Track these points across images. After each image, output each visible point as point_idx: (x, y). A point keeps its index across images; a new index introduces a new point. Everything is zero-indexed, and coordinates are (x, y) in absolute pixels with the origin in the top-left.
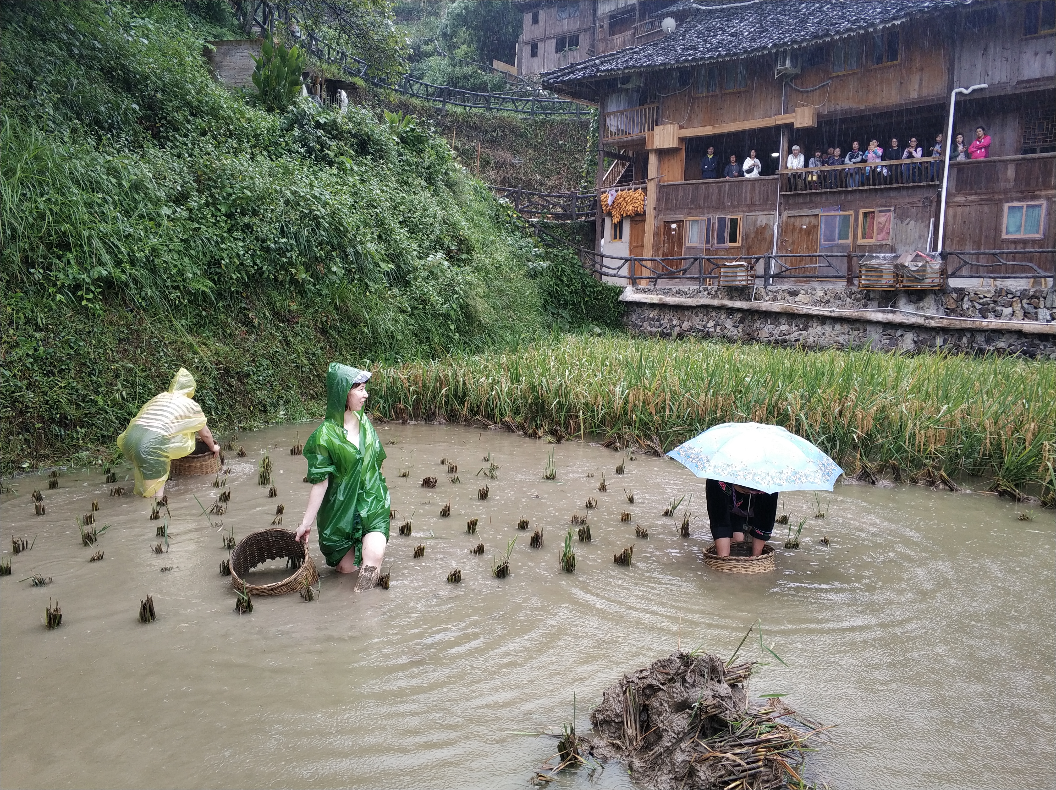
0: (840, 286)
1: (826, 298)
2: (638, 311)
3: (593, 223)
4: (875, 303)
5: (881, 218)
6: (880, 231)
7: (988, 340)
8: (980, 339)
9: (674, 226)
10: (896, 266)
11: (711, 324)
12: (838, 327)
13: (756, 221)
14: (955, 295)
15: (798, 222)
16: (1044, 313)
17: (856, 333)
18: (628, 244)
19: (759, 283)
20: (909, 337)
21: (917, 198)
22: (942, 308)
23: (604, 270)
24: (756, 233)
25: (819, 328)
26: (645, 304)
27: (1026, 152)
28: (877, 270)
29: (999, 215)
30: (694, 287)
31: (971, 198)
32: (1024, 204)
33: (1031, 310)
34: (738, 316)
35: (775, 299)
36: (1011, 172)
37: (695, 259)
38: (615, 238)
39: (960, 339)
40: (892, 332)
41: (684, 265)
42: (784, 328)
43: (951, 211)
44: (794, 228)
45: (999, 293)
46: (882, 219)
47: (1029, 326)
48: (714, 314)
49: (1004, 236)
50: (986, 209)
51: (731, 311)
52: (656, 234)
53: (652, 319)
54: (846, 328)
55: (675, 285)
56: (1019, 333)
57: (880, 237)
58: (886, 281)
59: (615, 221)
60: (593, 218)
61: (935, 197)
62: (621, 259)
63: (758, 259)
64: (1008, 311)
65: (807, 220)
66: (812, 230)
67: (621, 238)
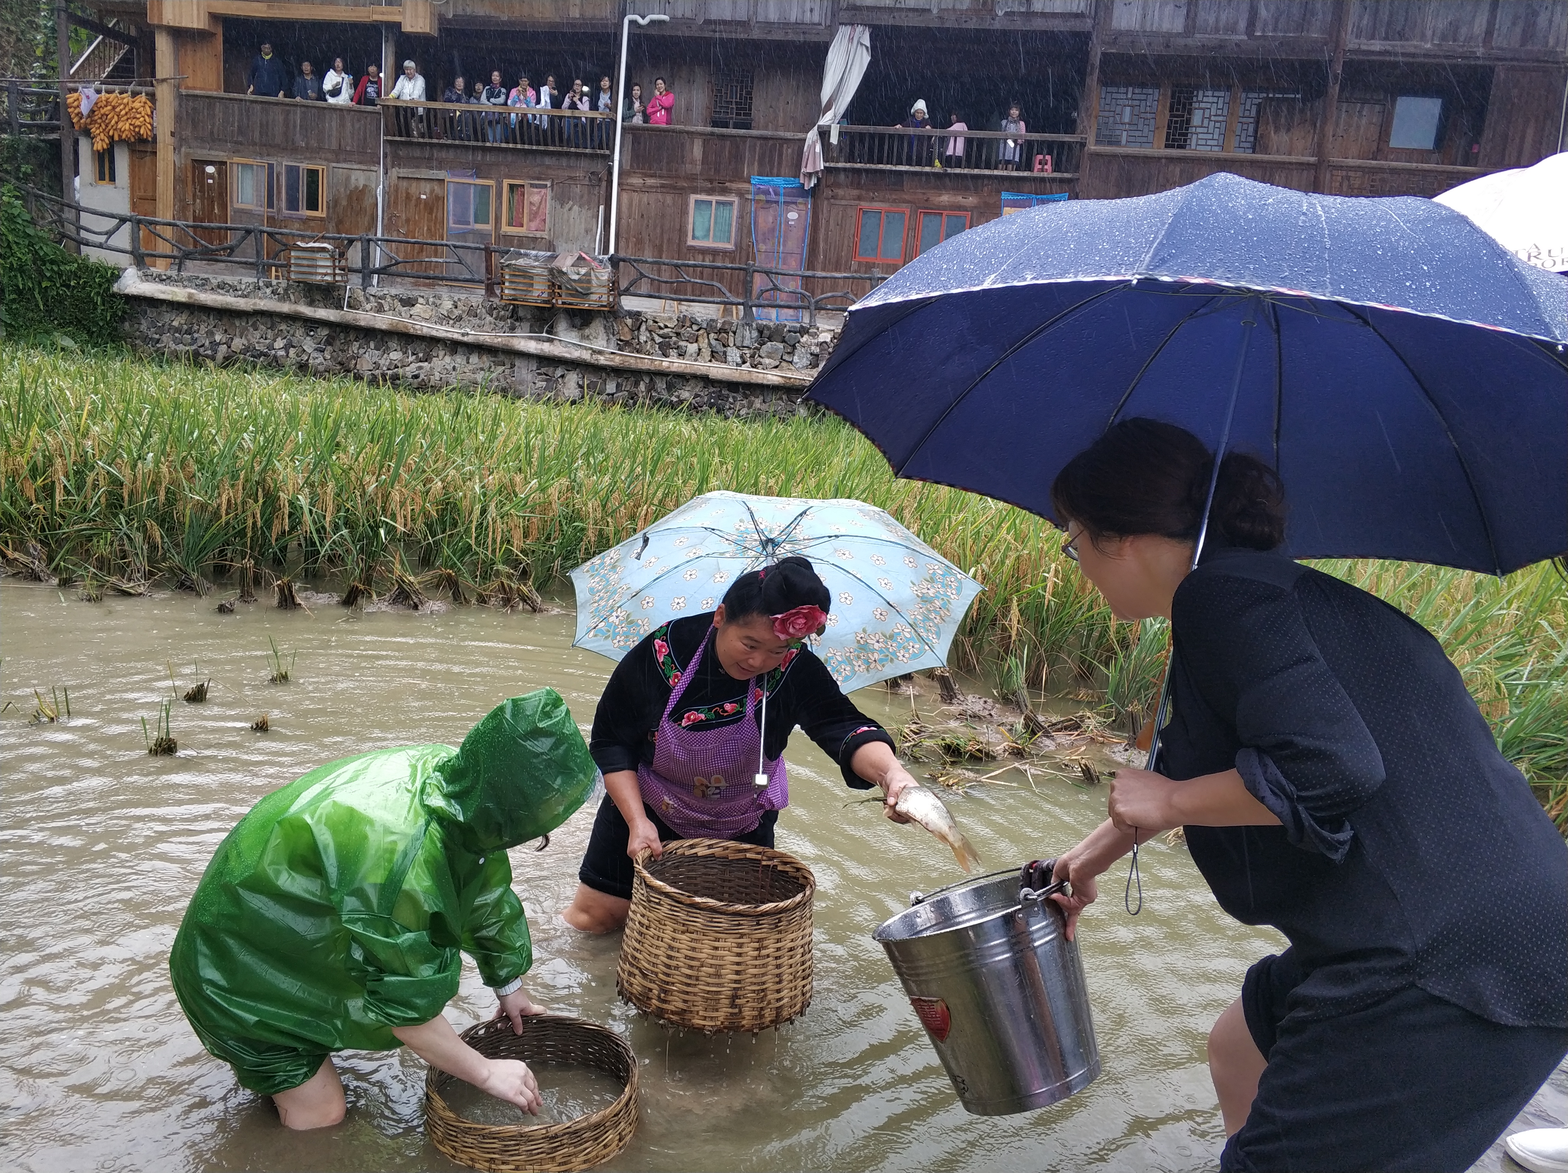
0: (477, 297)
1: (457, 312)
2: (151, 313)
3: (56, 146)
4: (526, 325)
5: (534, 196)
6: (533, 216)
7: (670, 388)
8: (661, 385)
9: (210, 169)
10: (551, 271)
11: (280, 343)
12: (474, 358)
13: (348, 178)
14: (629, 321)
15: (414, 188)
16: (734, 354)
17: (500, 369)
18: (126, 193)
19: (355, 280)
20: (573, 378)
21: (581, 170)
22: (613, 339)
23: (83, 234)
24: (350, 198)
25: (448, 359)
26: (162, 301)
27: (715, 124)
28: (524, 274)
29: (684, 212)
30: (248, 279)
31: (650, 181)
32: (714, 198)
33: (720, 348)
34: (324, 332)
35: (380, 309)
36: (697, 150)
37: (248, 232)
38: (102, 178)
39: (637, 384)
40: (550, 370)
41: (231, 239)
42: (395, 356)
43: (625, 195)
44: (408, 197)
45: (683, 321)
46: (536, 199)
47: (717, 370)
48: (283, 327)
49: (690, 242)
50: (669, 199)
51: (311, 324)
52: (179, 180)
53: (178, 330)
54: (486, 361)
55: (217, 274)
56: (706, 380)
57: (533, 225)
58: (539, 292)
59: (99, 146)
60: (54, 136)
61: (603, 174)
62: (112, 216)
63: (351, 242)
64: (692, 348)
65: (427, 187)
66: (434, 205)
67: (113, 179)
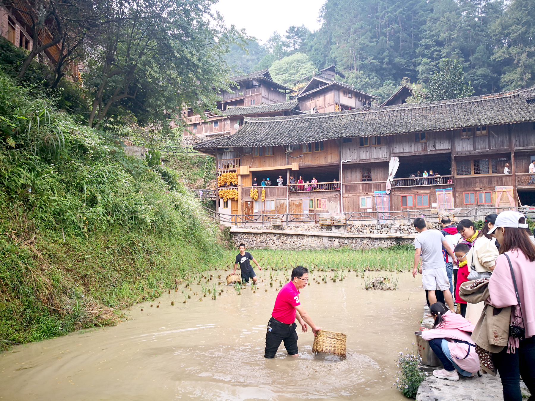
0: (312, 224)
1: (309, 228)
2: (239, 235)
3: (215, 201)
4: (325, 230)
5: (322, 201)
6: (323, 205)
7: (361, 241)
8: (358, 240)
9: (249, 203)
10: (331, 217)
11: (268, 239)
12: (313, 238)
13: (280, 202)
14: (349, 226)
15: (295, 202)
16: (375, 231)
17: (320, 240)
18: (231, 210)
19: (285, 224)
20: (337, 240)
21: (334, 194)
22: (346, 231)
23: (221, 219)
24: (280, 206)
25: (307, 239)
26: (241, 232)
27: (363, 180)
28: (324, 219)
29: (358, 201)
30: (261, 225)
31: (350, 195)
32: (366, 197)
33: (372, 230)
34: (278, 236)
35: (291, 229)
36: (361, 187)
37: (260, 215)
38: (225, 207)
39: (352, 240)
40: (331, 239)
41: (257, 217)
42: (295, 239)
43: (344, 198)
44: (294, 204)
45: (362, 225)
47: (372, 236)
48: (269, 235)
49: (361, 207)
50: (355, 199)
51: (275, 234)
52: (242, 206)
53: (245, 238)
54: (316, 238)
55: (253, 225)
56: (370, 238)
57: (323, 207)
58: (328, 222)
59: (225, 200)
60: (215, 199)
61: (339, 195)
62: (230, 215)
63: (284, 215)
64: (365, 231)
65: (298, 201)
66: (299, 205)
67: (227, 207)
